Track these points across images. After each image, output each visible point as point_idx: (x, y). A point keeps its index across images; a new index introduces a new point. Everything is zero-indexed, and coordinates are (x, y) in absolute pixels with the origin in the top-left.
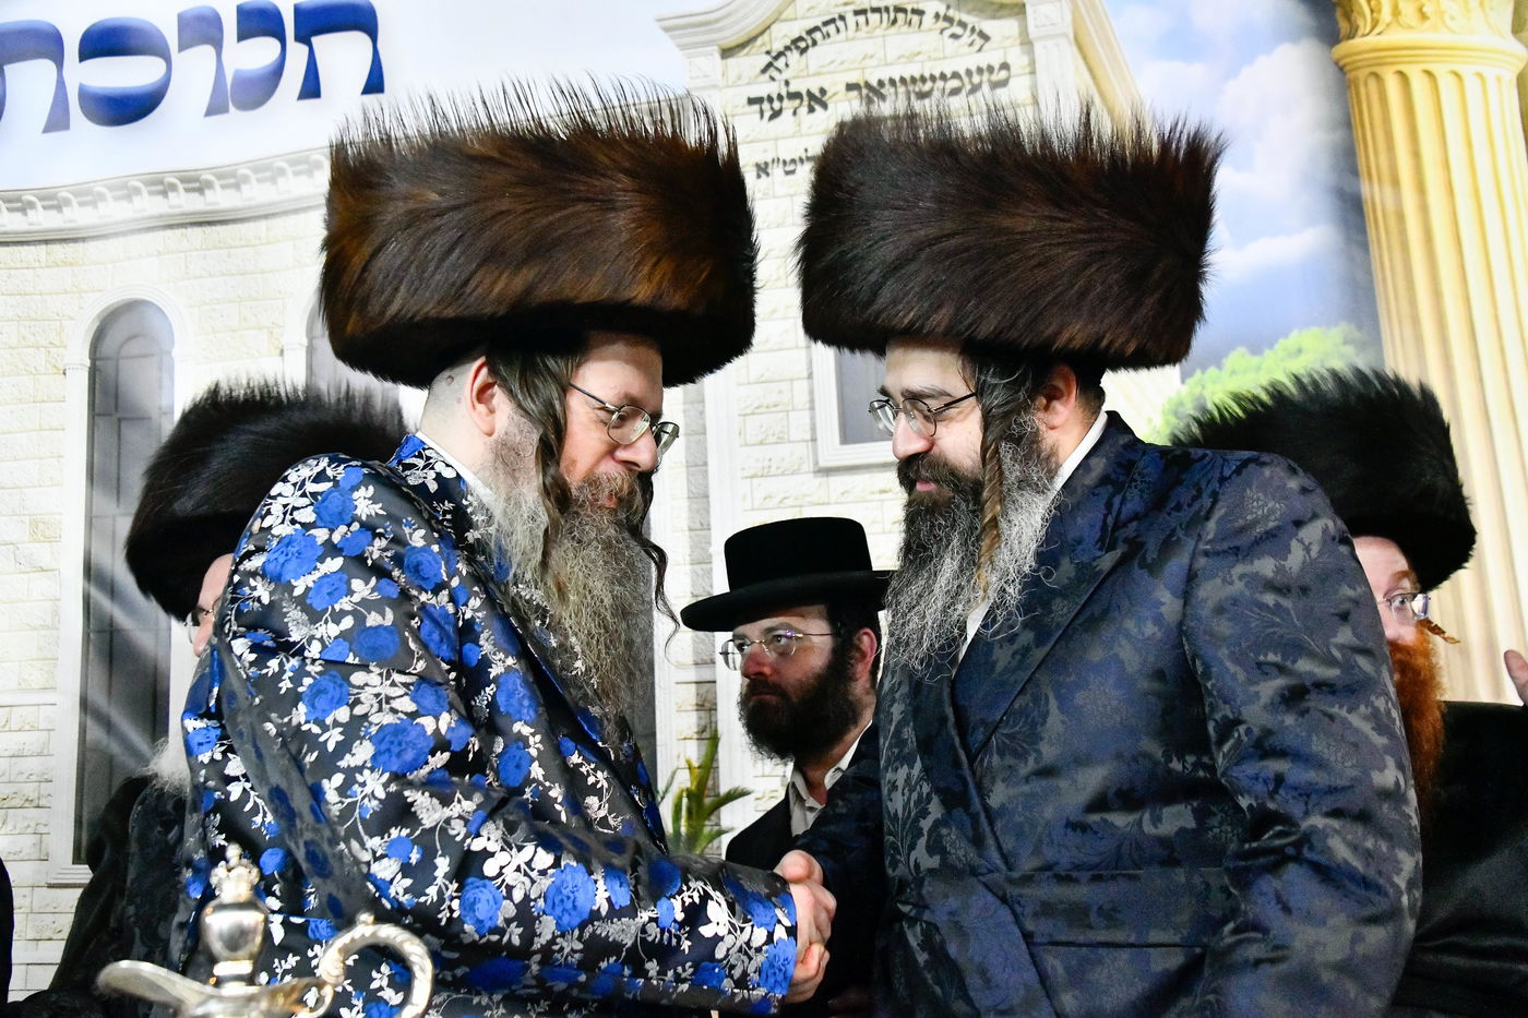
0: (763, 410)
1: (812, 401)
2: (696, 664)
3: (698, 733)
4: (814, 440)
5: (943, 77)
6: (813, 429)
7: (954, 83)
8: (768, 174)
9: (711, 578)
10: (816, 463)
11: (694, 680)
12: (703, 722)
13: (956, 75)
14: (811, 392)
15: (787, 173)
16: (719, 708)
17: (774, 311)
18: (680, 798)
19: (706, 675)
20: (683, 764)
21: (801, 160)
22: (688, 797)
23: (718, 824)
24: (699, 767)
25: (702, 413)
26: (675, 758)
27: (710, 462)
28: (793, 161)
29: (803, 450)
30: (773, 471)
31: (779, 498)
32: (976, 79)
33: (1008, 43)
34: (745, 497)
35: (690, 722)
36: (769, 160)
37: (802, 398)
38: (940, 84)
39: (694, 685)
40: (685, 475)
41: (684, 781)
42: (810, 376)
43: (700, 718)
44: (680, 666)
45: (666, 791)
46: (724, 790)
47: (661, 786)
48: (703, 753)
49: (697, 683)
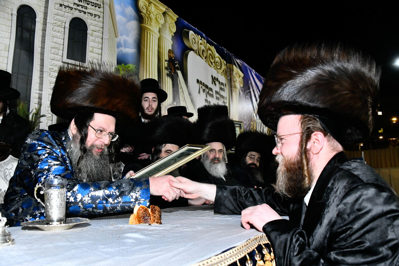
0: (55, 48)
1: (63, 49)
2: (39, 90)
3: (38, 103)
4: (62, 56)
5: (91, 2)
6: (63, 54)
7: (93, 4)
8: (62, 7)
9: (43, 75)
10: (62, 60)
11: (38, 93)
12: (39, 101)
13: (93, 3)
14: (63, 48)
15: (65, 8)
16: (42, 99)
17: (59, 31)
18: (34, 114)
19: (40, 92)
20: (35, 108)
21: (67, 6)
22: (35, 114)
23: (40, 121)
24: (38, 109)
25: (44, 45)
26: (33, 107)
27: (45, 54)
28: (66, 6)
29: (60, 57)
30: (55, 60)
31: (56, 65)
32: (96, 5)
33: (101, 2)
34: (50, 62)
35: (37, 101)
36: (62, 4)
37: (61, 48)
38: (91, 3)
39: (38, 94)
40: (40, 55)
41: (34, 111)
42: (63, 45)
43: (39, 100)
44: (36, 90)
45: (31, 113)
46: (41, 114)
47: (30, 111)
48: (38, 107)
49: (39, 94)
